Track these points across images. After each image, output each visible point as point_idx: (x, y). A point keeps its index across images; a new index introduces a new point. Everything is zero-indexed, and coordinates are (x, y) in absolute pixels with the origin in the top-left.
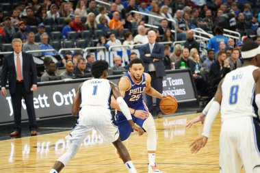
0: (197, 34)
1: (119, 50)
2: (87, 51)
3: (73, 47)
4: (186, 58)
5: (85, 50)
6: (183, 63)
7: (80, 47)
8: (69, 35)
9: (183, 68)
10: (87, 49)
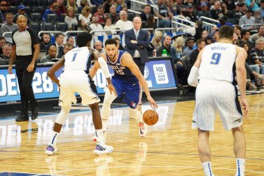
0: (180, 21)
1: (100, 35)
2: (68, 34)
3: (53, 29)
4: (167, 45)
5: (65, 33)
6: (165, 50)
7: (60, 30)
8: (48, 18)
9: (165, 55)
10: (67, 32)
